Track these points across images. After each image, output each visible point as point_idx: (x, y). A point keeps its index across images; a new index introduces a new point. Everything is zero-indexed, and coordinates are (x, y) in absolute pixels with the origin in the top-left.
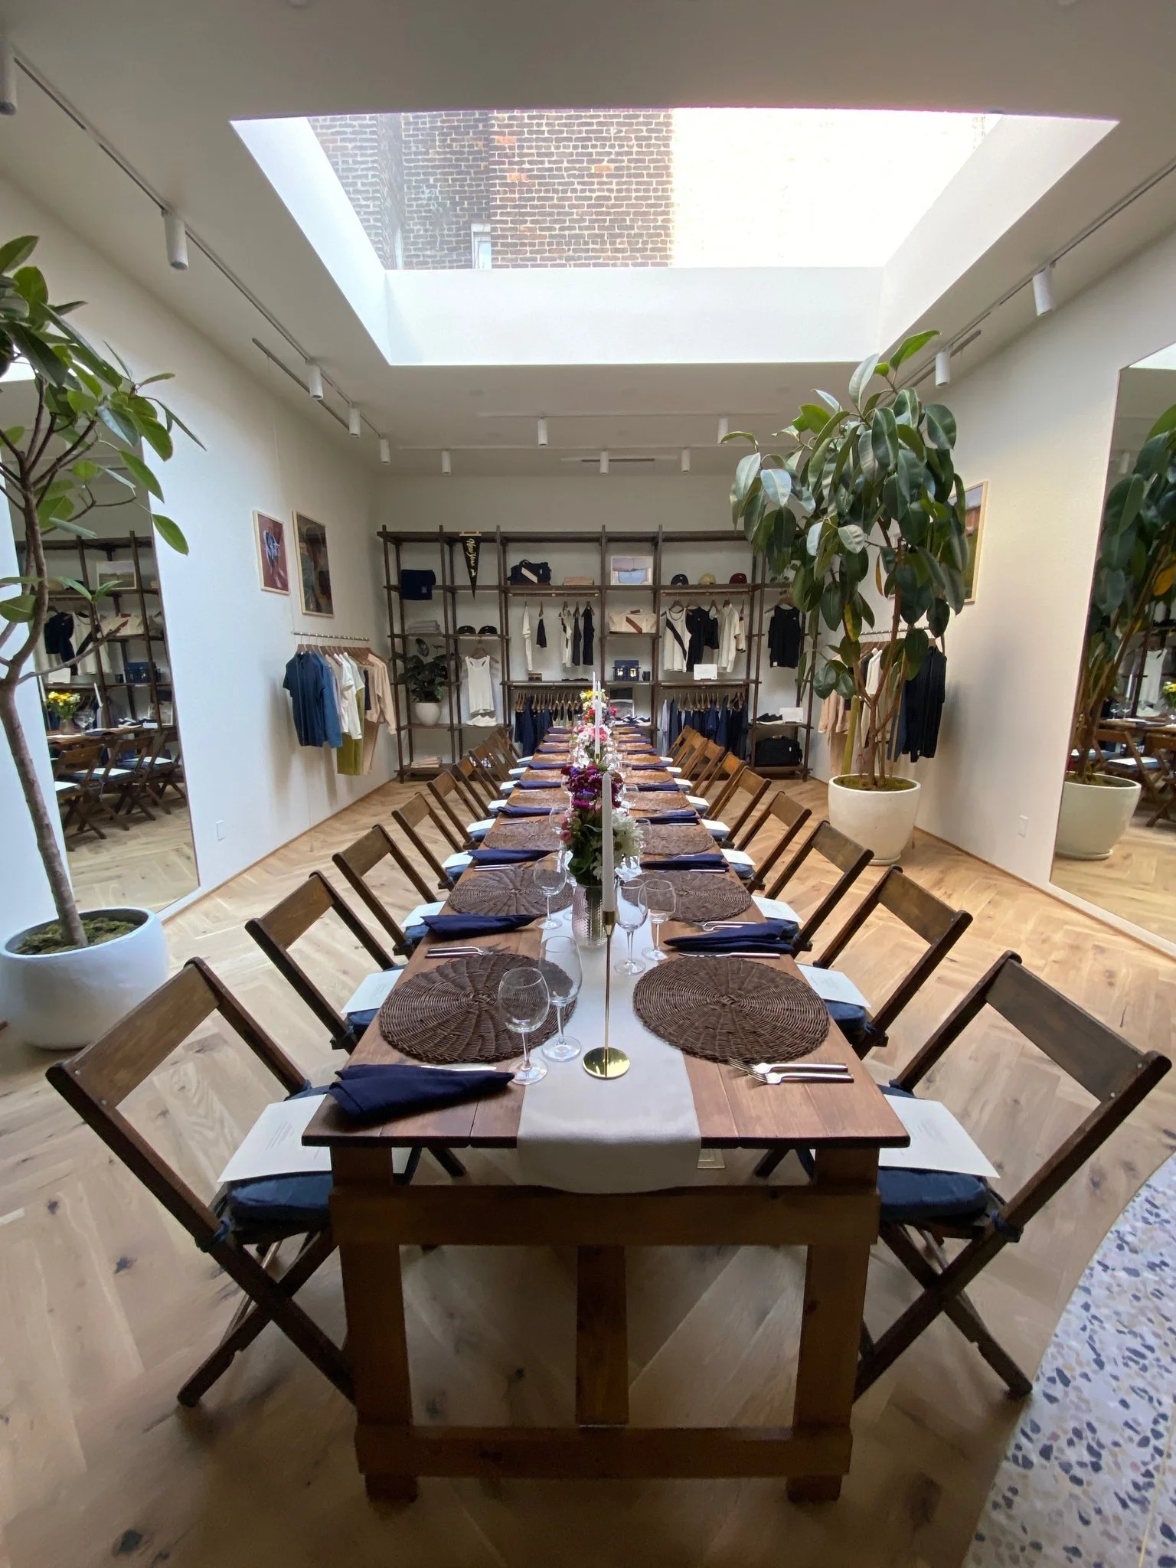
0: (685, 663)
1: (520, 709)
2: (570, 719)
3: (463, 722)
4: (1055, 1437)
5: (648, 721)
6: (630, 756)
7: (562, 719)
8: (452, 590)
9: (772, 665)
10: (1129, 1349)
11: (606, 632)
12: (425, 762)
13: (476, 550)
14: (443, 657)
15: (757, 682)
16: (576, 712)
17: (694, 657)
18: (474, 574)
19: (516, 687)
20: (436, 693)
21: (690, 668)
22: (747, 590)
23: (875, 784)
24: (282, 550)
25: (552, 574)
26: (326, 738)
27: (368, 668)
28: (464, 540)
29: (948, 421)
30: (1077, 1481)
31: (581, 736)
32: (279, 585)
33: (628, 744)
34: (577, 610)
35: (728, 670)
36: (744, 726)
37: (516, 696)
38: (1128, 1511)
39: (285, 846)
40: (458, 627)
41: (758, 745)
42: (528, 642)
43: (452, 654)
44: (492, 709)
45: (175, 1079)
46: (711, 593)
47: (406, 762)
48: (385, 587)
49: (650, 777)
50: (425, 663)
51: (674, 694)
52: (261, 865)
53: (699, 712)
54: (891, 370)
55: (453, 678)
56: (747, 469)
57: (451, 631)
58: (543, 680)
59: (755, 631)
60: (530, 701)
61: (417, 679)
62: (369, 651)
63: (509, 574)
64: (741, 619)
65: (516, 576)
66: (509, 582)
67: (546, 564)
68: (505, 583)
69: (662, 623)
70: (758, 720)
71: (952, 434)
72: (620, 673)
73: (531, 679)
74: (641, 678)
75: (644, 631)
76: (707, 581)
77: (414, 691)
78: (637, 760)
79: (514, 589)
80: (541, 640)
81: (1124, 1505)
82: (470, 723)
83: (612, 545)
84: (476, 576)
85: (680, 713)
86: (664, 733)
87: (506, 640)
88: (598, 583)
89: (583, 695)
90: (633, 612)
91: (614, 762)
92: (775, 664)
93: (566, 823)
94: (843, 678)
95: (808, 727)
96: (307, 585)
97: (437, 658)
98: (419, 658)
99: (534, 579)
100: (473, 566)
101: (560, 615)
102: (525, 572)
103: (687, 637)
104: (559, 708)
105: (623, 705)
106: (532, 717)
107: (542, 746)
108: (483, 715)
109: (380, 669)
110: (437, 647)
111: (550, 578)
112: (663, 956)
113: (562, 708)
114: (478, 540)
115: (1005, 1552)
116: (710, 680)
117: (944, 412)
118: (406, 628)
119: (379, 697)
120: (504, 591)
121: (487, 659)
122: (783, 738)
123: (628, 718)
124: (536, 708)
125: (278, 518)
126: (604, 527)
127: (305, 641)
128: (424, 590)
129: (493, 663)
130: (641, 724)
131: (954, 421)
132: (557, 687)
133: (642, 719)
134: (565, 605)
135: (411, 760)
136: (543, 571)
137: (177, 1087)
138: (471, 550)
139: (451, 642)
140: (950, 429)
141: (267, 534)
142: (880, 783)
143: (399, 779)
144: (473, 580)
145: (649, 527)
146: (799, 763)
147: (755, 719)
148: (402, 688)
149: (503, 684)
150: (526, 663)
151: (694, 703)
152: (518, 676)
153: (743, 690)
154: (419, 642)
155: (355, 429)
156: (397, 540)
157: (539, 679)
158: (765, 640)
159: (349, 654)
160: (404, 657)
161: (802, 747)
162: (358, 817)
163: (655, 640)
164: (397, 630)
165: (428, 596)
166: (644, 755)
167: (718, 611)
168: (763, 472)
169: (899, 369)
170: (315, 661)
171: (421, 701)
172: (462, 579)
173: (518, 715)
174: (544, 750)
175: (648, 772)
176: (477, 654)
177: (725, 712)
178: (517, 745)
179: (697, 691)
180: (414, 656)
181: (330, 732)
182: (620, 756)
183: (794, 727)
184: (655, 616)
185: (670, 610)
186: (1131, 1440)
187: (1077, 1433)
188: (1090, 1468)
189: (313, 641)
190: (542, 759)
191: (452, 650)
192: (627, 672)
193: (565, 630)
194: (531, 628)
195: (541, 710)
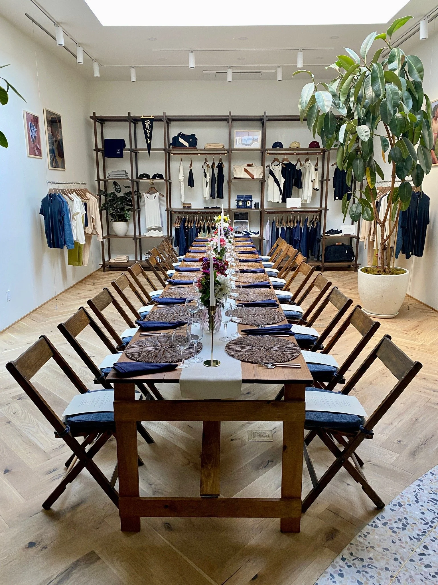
0: (281, 197)
1: (178, 226)
2: (209, 232)
3: (142, 234)
4: (390, 520)
5: (258, 233)
6: (241, 255)
7: (204, 232)
8: (135, 152)
9: (335, 199)
10: (431, 498)
11: (232, 178)
12: (118, 259)
13: (151, 127)
14: (130, 193)
15: (326, 210)
16: (212, 229)
17: (286, 194)
18: (149, 142)
19: (175, 212)
20: (125, 216)
21: (284, 200)
22: (320, 151)
23: (384, 271)
24: (38, 132)
25: (198, 141)
26: (65, 243)
27: (87, 201)
28: (143, 121)
29: (419, 66)
30: (394, 532)
31: (212, 242)
32: (37, 153)
33: (242, 248)
34: (214, 163)
35: (308, 202)
36: (318, 237)
37: (175, 218)
38: (412, 541)
39: (40, 307)
40: (139, 175)
41: (326, 249)
42: (182, 184)
43: (135, 191)
44: (161, 226)
45: (10, 410)
46: (297, 154)
47: (106, 259)
48: (94, 150)
49: (250, 266)
50: (118, 196)
51: (274, 217)
52: (29, 317)
53: (290, 228)
54: (388, 36)
55: (136, 207)
56: (307, 91)
57: (135, 177)
58: (192, 207)
59: (325, 178)
60: (184, 221)
61: (114, 207)
62: (86, 191)
63: (171, 141)
64: (316, 170)
65: (176, 143)
66: (171, 147)
67: (194, 135)
68: (169, 147)
69: (267, 172)
70: (328, 232)
71: (421, 73)
72: (241, 204)
73: (184, 207)
74: (253, 207)
75: (255, 178)
76: (295, 146)
77: (111, 214)
78: (245, 257)
79: (174, 151)
80: (191, 183)
81: (411, 539)
82: (147, 234)
83: (235, 123)
84: (150, 143)
85: (278, 229)
86: (267, 241)
87: (168, 182)
88: (227, 147)
89: (216, 218)
90: (248, 165)
91: (230, 257)
92: (337, 198)
93: (199, 280)
94: (366, 209)
95: (358, 238)
96: (52, 151)
97: (126, 194)
98: (115, 194)
99: (187, 145)
100: (148, 137)
101: (203, 167)
102: (181, 140)
103: (282, 181)
104: (202, 226)
105: (242, 223)
106: (185, 231)
107: (191, 249)
108: (155, 230)
109: (93, 202)
110: (126, 187)
111: (196, 144)
112: (240, 336)
113: (204, 226)
114: (152, 121)
115: (359, 548)
116: (296, 208)
117: (417, 61)
118: (107, 175)
119: (93, 219)
120: (167, 152)
121: (157, 194)
122: (343, 244)
123: (245, 232)
124: (187, 225)
125: (36, 114)
126: (230, 113)
127: (53, 186)
128: (118, 152)
129: (161, 197)
130: (253, 235)
131: (422, 66)
132: (201, 212)
133: (254, 233)
134: (206, 161)
135: (110, 258)
136: (192, 140)
137: (12, 413)
138: (147, 127)
139: (135, 183)
140: (420, 70)
141: (31, 124)
142: (387, 271)
143: (102, 269)
144: (149, 145)
145: (259, 113)
146: (352, 260)
147: (324, 233)
148: (104, 212)
149: (167, 210)
150: (181, 197)
151: (287, 223)
152: (177, 205)
153: (318, 215)
154: (115, 183)
155: (80, 59)
156: (102, 120)
157: (189, 207)
158: (331, 183)
159: (76, 193)
160: (105, 193)
161: (354, 250)
162: (79, 291)
163: (262, 182)
164: (101, 177)
165: (121, 156)
166: (250, 255)
167: (301, 165)
168: (317, 93)
169: (392, 35)
170: (59, 199)
171: (115, 221)
172: (142, 144)
173: (176, 229)
174: (192, 251)
175: (250, 264)
176: (151, 191)
177: (306, 227)
178: (176, 249)
179: (288, 215)
180: (112, 193)
181: (67, 239)
182: (235, 254)
183: (350, 238)
184: (262, 167)
185: (272, 163)
186: (421, 523)
187: (400, 520)
188: (401, 529)
189: (57, 187)
190: (191, 256)
191: (135, 189)
192: (244, 202)
193: (206, 176)
194: (184, 176)
195: (191, 227)
